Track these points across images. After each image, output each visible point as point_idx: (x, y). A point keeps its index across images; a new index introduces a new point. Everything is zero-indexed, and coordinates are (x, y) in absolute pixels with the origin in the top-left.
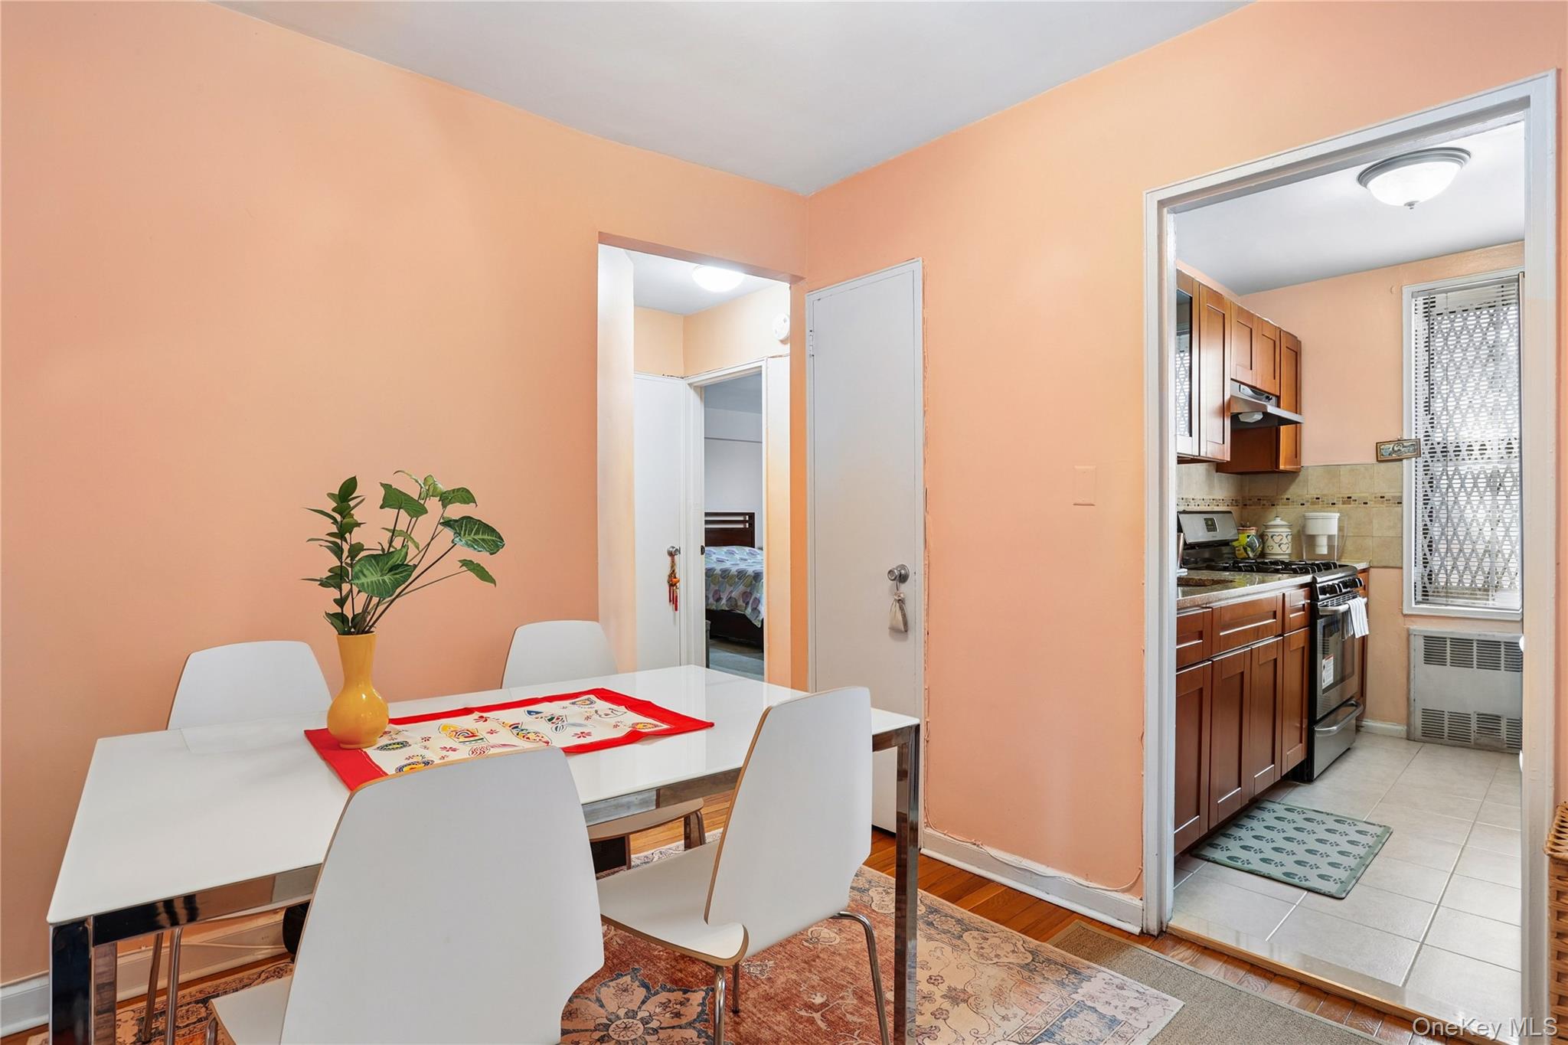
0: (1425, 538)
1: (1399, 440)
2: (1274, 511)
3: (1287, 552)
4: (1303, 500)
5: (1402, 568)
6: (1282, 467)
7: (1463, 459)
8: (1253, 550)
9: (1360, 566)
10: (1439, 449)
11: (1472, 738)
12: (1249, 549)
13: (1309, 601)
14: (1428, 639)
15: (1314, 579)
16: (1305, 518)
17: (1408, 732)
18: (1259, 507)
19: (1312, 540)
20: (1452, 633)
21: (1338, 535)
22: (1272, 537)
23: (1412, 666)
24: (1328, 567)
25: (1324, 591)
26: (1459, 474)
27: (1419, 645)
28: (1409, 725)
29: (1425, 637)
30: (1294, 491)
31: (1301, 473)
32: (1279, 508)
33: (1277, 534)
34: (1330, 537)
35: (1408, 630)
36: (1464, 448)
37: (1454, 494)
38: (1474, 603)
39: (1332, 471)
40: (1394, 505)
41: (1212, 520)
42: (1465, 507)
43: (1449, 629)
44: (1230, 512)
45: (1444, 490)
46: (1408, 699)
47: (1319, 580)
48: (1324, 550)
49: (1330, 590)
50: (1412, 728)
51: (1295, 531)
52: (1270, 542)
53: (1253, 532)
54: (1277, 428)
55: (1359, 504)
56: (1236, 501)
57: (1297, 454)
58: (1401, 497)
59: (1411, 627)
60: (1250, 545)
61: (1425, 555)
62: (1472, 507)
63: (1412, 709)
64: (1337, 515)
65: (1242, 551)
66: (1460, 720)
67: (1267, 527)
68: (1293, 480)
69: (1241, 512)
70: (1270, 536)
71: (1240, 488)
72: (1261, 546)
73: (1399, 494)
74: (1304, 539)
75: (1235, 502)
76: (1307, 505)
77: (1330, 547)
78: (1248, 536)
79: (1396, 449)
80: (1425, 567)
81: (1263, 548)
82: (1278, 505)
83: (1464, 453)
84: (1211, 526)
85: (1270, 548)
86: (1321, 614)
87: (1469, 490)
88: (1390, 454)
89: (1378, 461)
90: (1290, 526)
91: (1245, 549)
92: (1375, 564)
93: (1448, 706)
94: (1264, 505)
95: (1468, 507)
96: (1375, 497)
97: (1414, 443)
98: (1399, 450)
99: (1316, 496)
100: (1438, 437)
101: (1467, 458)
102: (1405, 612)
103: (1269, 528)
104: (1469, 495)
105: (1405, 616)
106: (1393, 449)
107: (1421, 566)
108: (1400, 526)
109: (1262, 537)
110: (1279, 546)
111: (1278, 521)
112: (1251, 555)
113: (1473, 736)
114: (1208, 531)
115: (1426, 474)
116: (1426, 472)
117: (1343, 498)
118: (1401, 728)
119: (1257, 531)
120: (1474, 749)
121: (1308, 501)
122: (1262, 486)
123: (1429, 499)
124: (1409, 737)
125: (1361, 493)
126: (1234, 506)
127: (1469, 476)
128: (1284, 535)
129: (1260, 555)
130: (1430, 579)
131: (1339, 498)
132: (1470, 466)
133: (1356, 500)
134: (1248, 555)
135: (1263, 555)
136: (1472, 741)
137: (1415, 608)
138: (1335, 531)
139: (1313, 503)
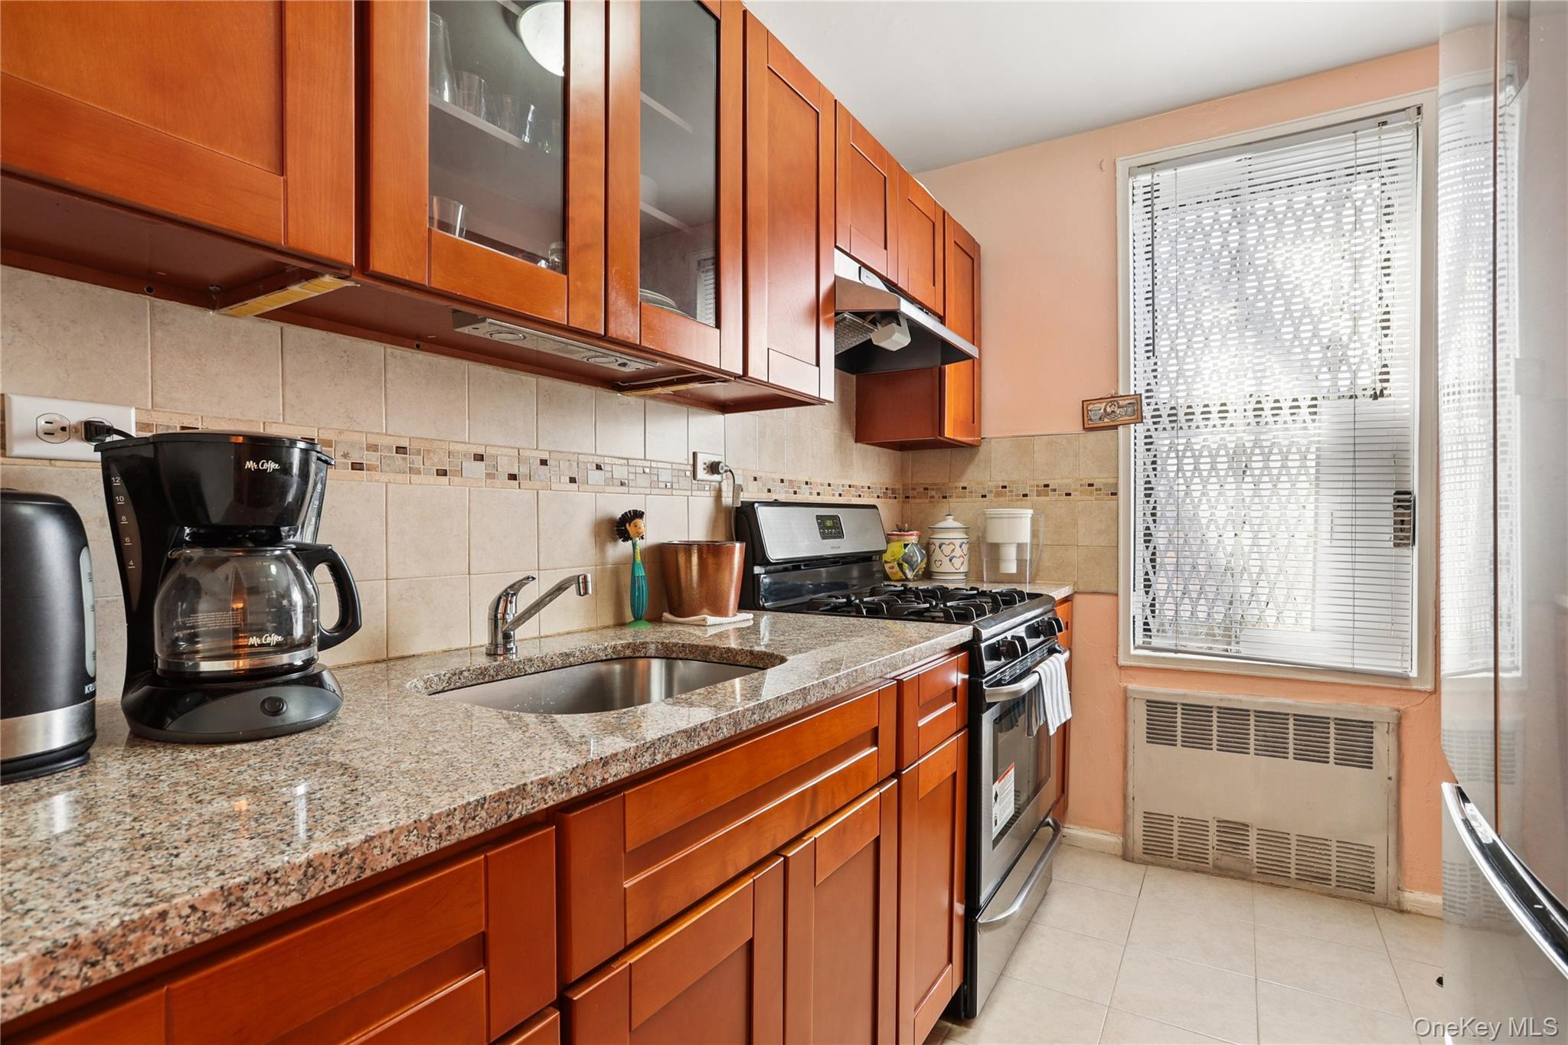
0: (1147, 547)
1: (1112, 397)
2: (945, 506)
3: (962, 570)
4: (984, 489)
5: (1117, 595)
6: (949, 433)
7: (1198, 427)
8: (912, 568)
9: (1059, 594)
10: (1165, 412)
11: (1210, 857)
12: (906, 565)
13: (967, 676)
14: (1153, 705)
15: (976, 632)
16: (987, 518)
17: (1125, 846)
18: (927, 501)
19: (995, 549)
20: (1184, 695)
21: (1032, 544)
22: (940, 547)
23: (1130, 747)
24: (1007, 601)
25: (995, 652)
26: (1192, 450)
27: (1139, 714)
28: (1125, 835)
29: (1148, 701)
30: (975, 475)
31: (981, 449)
32: (953, 503)
33: (947, 542)
34: (1020, 547)
35: (1125, 690)
36: (1198, 410)
37: (1186, 480)
38: (1211, 648)
39: (1023, 443)
40: (1106, 497)
41: (835, 518)
42: (1200, 500)
43: (1180, 691)
44: (874, 507)
45: (1172, 475)
46: (1125, 797)
47: (985, 633)
48: (1011, 568)
49: (1008, 650)
50: (1130, 841)
51: (974, 538)
52: (937, 555)
53: (913, 538)
54: (940, 369)
55: (1059, 495)
56: (894, 491)
57: (974, 417)
58: (1116, 484)
59: (1132, 686)
60: (907, 559)
61: (1147, 574)
62: (1209, 501)
63: (1130, 812)
64: (1030, 512)
65: (897, 568)
66: (1194, 828)
67: (933, 530)
68: (971, 459)
69: (902, 507)
70: (937, 545)
71: (901, 471)
72: (925, 560)
73: (1112, 481)
74: (983, 551)
75: (891, 493)
76: (990, 497)
77: (1021, 562)
78: (906, 546)
79: (1109, 410)
80: (1147, 593)
81: (928, 564)
82: (950, 497)
83: (1198, 417)
84: (830, 528)
85: (938, 563)
86: (988, 700)
87: (1205, 474)
88: (1100, 419)
89: (1084, 428)
90: (967, 530)
91: (900, 565)
92: (1081, 588)
93: (1177, 809)
94: (932, 497)
95: (1204, 500)
96: (1081, 485)
97: (1133, 401)
98: (1113, 412)
99: (1001, 484)
100: (1162, 394)
101: (1202, 423)
102: (1122, 662)
103: (938, 533)
104: (1205, 482)
105: (1121, 668)
106: (1105, 410)
107: (1142, 592)
108: (1114, 529)
109: (927, 547)
110: (951, 560)
111: (950, 522)
112: (910, 575)
113: (1212, 855)
114: (823, 538)
115: (1148, 450)
116: (1148, 447)
117: (1037, 486)
118: (1114, 840)
119: (920, 537)
120: (1212, 875)
121: (991, 492)
122: (930, 468)
123: (1152, 489)
124: (1126, 856)
125: (1062, 479)
126: (890, 498)
127: (1205, 453)
128: (958, 543)
129: (923, 573)
130: (1153, 612)
131: (1031, 486)
132: (1207, 437)
133: (1055, 490)
134: (904, 574)
135: (928, 574)
136: (1210, 861)
137: (1134, 656)
138: (1026, 537)
139: (998, 495)
